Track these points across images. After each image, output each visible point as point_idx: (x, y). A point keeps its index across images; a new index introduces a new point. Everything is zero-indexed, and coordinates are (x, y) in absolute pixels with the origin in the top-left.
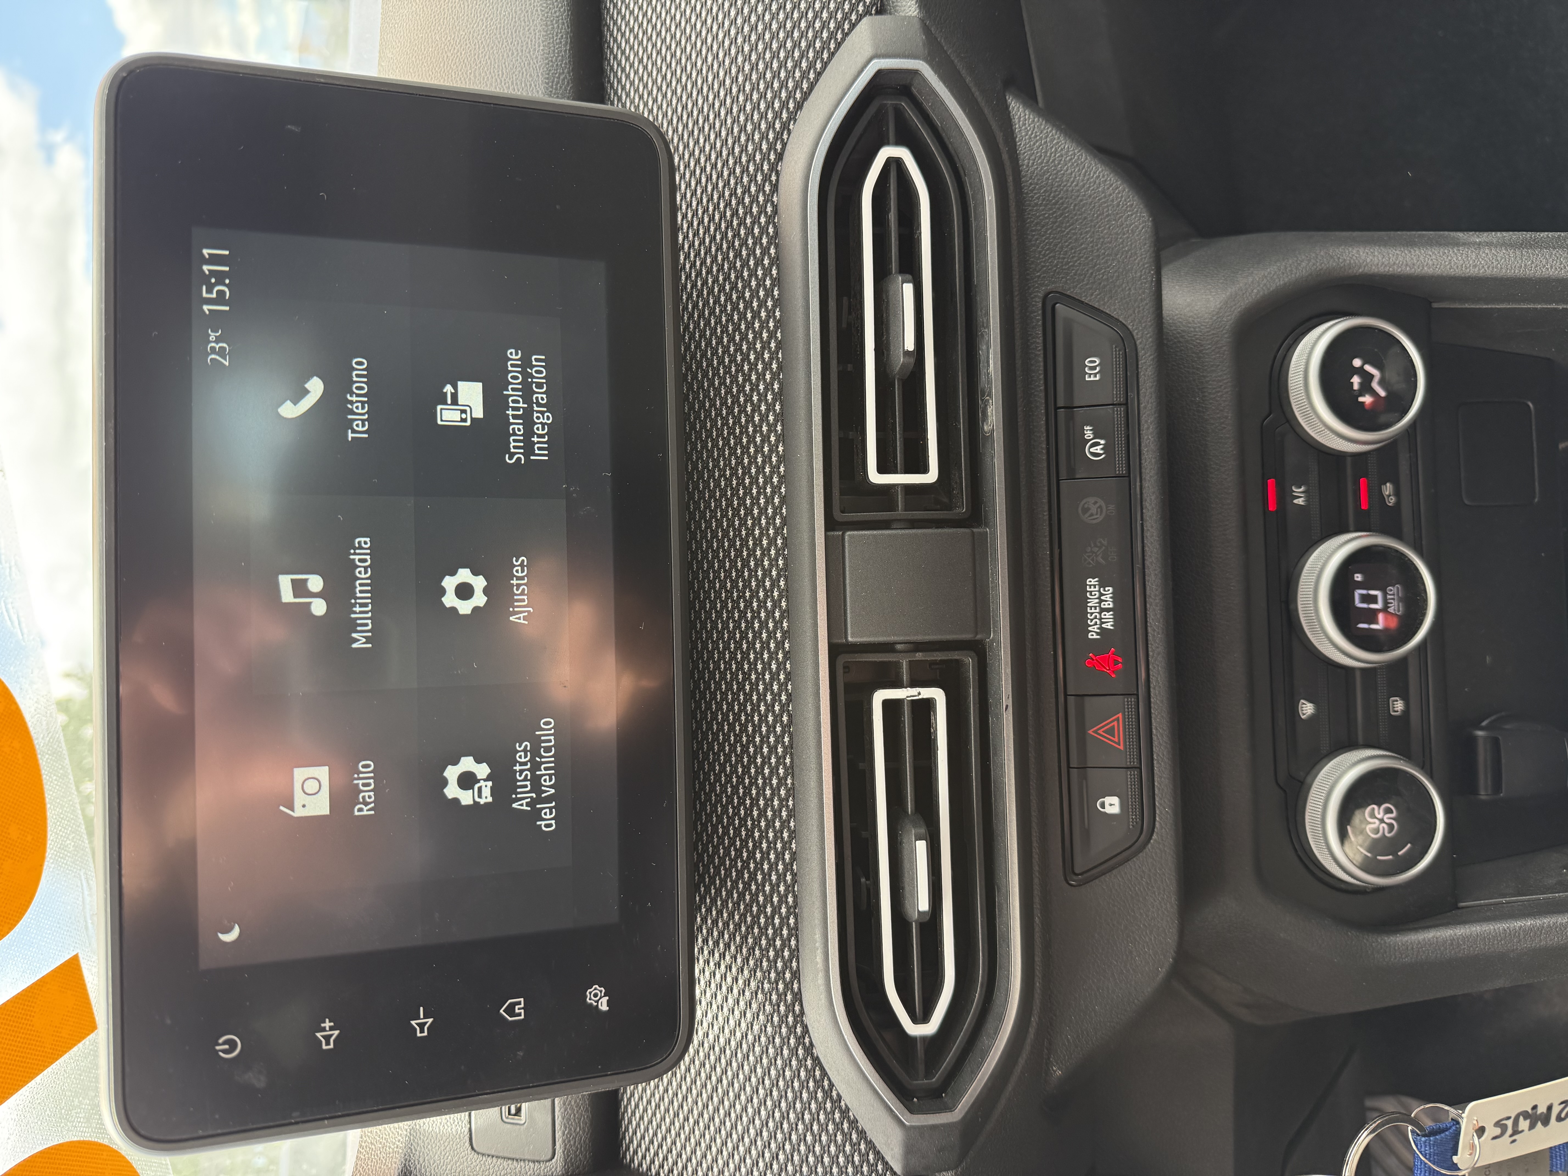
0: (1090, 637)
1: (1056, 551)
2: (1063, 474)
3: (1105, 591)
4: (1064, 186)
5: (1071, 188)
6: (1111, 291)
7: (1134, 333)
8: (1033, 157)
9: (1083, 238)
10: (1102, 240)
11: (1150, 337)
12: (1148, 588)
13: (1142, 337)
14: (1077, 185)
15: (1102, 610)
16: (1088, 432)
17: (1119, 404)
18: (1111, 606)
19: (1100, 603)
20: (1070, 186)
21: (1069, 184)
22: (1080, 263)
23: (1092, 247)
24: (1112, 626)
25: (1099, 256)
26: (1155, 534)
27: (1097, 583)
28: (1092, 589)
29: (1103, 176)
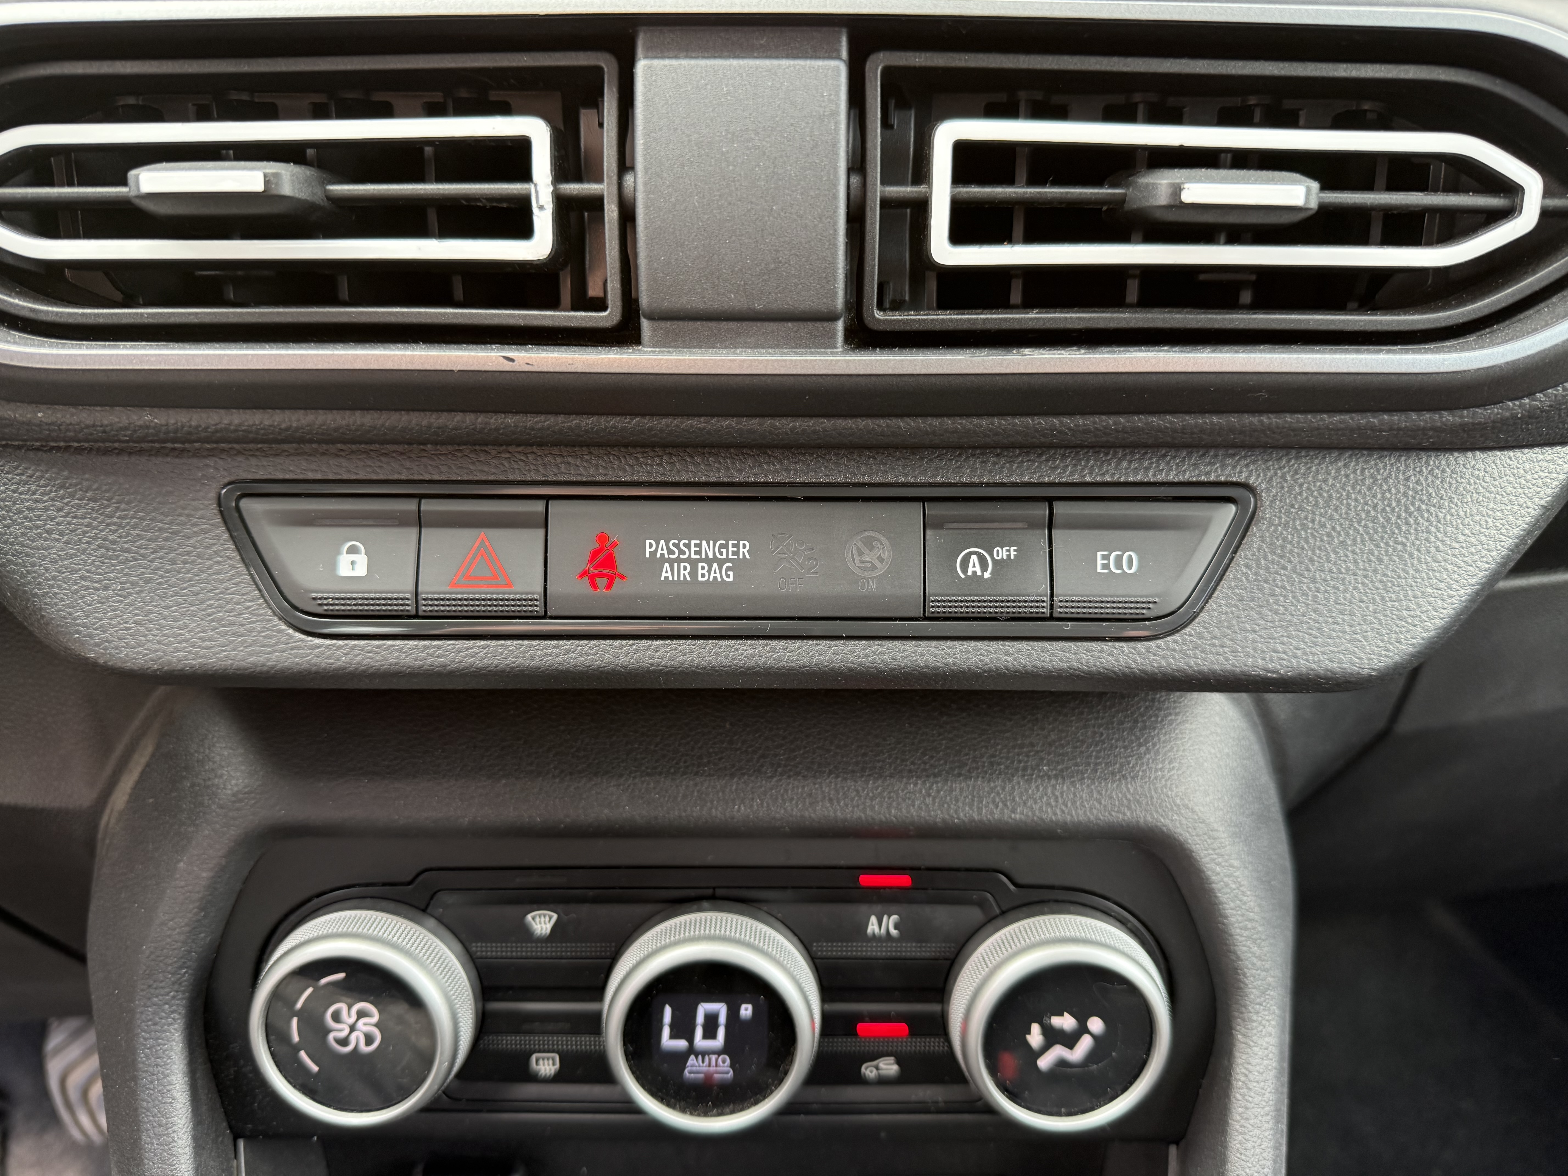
0: (648, 542)
1: (799, 493)
2: (934, 510)
3: (728, 569)
4: (1437, 528)
5: (1433, 539)
6: (1252, 600)
7: (1176, 637)
8: (1488, 479)
9: (1347, 556)
10: (1342, 588)
11: (1169, 664)
12: (731, 643)
13: (1168, 649)
14: (1437, 548)
15: (694, 563)
16: (1005, 554)
17: (1052, 606)
18: (700, 579)
19: (707, 560)
20: (1436, 537)
21: (1439, 535)
22: (1303, 548)
23: (1331, 571)
24: (667, 578)
25: (1314, 581)
26: (822, 658)
27: (741, 557)
28: (731, 549)
29: (1451, 597)
